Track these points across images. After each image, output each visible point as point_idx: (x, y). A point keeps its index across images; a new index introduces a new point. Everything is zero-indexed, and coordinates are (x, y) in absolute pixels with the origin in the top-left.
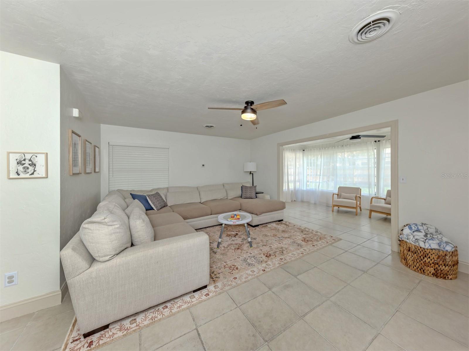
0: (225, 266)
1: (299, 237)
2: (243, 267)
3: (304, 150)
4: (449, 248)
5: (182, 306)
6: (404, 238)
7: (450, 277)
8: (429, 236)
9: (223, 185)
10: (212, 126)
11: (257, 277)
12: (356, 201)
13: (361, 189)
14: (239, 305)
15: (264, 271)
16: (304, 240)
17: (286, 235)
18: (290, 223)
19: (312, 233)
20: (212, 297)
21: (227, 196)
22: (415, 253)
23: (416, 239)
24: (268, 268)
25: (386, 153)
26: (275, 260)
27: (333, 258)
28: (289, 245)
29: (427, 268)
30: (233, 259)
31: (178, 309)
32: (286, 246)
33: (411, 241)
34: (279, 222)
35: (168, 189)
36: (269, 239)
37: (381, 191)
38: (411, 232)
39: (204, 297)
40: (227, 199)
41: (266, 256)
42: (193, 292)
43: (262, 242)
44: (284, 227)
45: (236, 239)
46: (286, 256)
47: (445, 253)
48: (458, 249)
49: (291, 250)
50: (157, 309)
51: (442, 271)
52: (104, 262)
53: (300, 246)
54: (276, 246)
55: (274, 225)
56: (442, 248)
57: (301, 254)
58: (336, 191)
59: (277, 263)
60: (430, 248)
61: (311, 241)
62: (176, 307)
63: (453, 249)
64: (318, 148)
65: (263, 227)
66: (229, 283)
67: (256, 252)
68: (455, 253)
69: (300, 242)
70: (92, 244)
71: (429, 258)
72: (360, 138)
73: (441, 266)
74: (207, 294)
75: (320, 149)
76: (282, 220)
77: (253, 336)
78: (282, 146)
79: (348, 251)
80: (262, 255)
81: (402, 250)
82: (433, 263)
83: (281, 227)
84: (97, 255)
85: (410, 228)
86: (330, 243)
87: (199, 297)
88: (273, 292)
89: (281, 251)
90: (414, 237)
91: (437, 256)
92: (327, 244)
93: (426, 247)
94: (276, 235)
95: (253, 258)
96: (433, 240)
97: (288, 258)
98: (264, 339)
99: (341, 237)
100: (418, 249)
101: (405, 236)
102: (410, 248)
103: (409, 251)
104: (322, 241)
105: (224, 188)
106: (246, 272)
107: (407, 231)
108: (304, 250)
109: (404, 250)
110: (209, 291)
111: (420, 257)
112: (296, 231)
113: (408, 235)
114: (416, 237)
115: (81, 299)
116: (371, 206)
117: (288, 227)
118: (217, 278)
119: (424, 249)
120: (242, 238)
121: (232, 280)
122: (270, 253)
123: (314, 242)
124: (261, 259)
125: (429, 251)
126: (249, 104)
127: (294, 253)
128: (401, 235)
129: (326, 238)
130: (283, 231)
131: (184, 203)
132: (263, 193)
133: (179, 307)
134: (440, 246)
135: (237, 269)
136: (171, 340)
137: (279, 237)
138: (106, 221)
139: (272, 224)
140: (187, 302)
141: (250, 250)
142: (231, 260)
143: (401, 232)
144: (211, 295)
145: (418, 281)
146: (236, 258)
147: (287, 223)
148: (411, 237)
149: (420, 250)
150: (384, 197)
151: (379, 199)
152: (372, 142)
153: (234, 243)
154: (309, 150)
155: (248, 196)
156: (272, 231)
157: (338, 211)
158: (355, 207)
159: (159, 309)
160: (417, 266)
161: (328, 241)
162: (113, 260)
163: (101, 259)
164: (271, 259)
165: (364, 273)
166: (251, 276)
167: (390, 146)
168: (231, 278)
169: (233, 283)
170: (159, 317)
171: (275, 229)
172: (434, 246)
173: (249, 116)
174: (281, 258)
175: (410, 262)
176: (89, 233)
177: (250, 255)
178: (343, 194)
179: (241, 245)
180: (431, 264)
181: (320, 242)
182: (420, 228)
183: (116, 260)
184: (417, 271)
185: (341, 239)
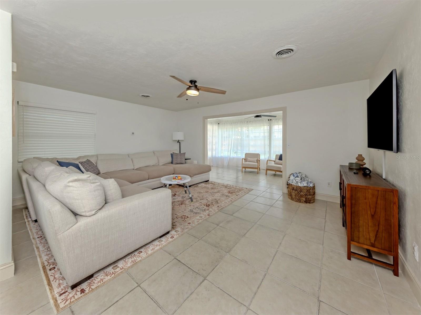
0: (177, 217)
1: (225, 191)
2: (192, 216)
3: (219, 124)
4: (311, 185)
5: (154, 248)
6: (290, 182)
7: (312, 202)
8: (302, 179)
9: (154, 153)
10: (148, 96)
11: (206, 220)
12: (257, 164)
13: (260, 155)
14: (200, 238)
15: (209, 215)
16: (229, 192)
17: (216, 191)
18: (215, 182)
19: (233, 187)
20: (177, 238)
21: (158, 163)
22: (296, 190)
23: (297, 182)
24: (211, 213)
25: (275, 129)
26: (214, 208)
27: (251, 201)
28: (220, 197)
29: (302, 198)
30: (182, 212)
31: (153, 251)
32: (219, 198)
33: (294, 184)
34: (206, 183)
35: (97, 156)
36: (204, 195)
37: (272, 155)
38: (294, 178)
39: (171, 240)
40: (159, 165)
41: (206, 206)
42: (159, 238)
43: (199, 197)
44: (211, 185)
45: (176, 197)
46: (220, 204)
47: (310, 188)
48: (315, 185)
49: (223, 200)
50: (133, 255)
51: (308, 199)
52: (90, 217)
53: (228, 197)
54: (211, 198)
55: (203, 185)
56: (308, 186)
57: (231, 201)
58: (244, 157)
59: (216, 209)
60: (303, 186)
61: (234, 193)
62: (150, 250)
63: (313, 185)
64: (230, 123)
65: (195, 187)
66: (186, 227)
67: (197, 204)
68: (314, 188)
69: (227, 194)
70: (77, 201)
71: (303, 192)
72: (261, 117)
73: (308, 196)
74: (172, 237)
75: (231, 123)
76: (208, 181)
77: (218, 252)
78: (207, 119)
79: (260, 196)
80: (203, 206)
81: (289, 190)
82: (305, 195)
83: (209, 186)
84: (84, 210)
85: (294, 176)
86: (247, 192)
87: (166, 240)
88: (221, 227)
89: (215, 201)
90: (296, 180)
91: (306, 191)
92: (245, 193)
93: (302, 186)
94: (208, 192)
95: (197, 209)
96: (305, 181)
97: (223, 205)
98: (225, 252)
99: (252, 188)
100: (297, 188)
101: (291, 181)
102: (293, 188)
103: (293, 190)
104: (242, 192)
105: (155, 155)
106: (196, 218)
107: (292, 178)
108: (231, 198)
109: (290, 190)
110: (172, 235)
111: (299, 192)
112: (221, 187)
113: (292, 180)
114: (297, 181)
115: (71, 252)
116: (267, 166)
117: (214, 185)
118: (174, 225)
119: (301, 187)
120: (181, 196)
121: (187, 225)
122: (209, 203)
123: (236, 193)
124: (204, 209)
125: (303, 188)
126: (193, 82)
127: (226, 201)
128: (289, 181)
129: (243, 190)
130: (212, 188)
131: (117, 170)
132: (190, 159)
133: (153, 249)
134: (307, 184)
135: (188, 217)
136: (159, 269)
137: (211, 192)
138: (91, 179)
139: (201, 184)
140: (158, 245)
141: (192, 204)
142: (180, 213)
143: (289, 179)
144: (175, 237)
145: (298, 206)
146: (183, 210)
147: (213, 183)
148: (294, 181)
149: (299, 188)
150: (274, 160)
151: (271, 161)
152: (267, 120)
153: (176, 201)
154: (223, 124)
155: (179, 162)
156: (204, 189)
157: (245, 172)
158: (257, 167)
159: (135, 255)
160: (297, 199)
161: (245, 191)
162: (97, 214)
163: (88, 214)
164: (211, 207)
165: (271, 207)
166: (201, 220)
167: (282, 124)
168: (186, 224)
169: (189, 227)
170: (139, 259)
171: (205, 187)
172: (305, 185)
173: (192, 93)
174: (217, 205)
175: (294, 197)
176: (74, 190)
177: (193, 207)
178: (249, 159)
179: (183, 201)
180: (303, 196)
181: (240, 192)
182: (298, 175)
183: (100, 214)
184: (297, 201)
185: (253, 189)
